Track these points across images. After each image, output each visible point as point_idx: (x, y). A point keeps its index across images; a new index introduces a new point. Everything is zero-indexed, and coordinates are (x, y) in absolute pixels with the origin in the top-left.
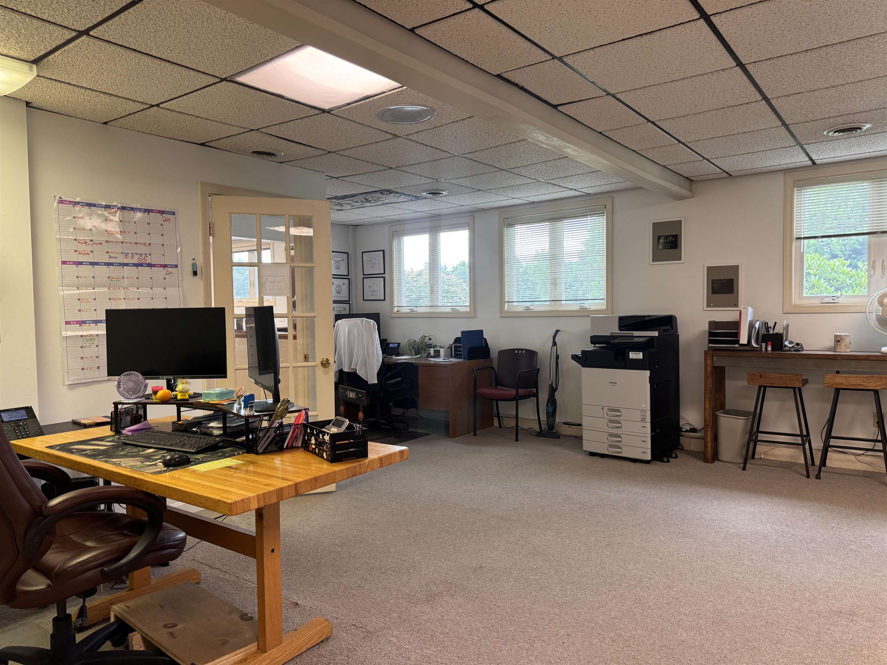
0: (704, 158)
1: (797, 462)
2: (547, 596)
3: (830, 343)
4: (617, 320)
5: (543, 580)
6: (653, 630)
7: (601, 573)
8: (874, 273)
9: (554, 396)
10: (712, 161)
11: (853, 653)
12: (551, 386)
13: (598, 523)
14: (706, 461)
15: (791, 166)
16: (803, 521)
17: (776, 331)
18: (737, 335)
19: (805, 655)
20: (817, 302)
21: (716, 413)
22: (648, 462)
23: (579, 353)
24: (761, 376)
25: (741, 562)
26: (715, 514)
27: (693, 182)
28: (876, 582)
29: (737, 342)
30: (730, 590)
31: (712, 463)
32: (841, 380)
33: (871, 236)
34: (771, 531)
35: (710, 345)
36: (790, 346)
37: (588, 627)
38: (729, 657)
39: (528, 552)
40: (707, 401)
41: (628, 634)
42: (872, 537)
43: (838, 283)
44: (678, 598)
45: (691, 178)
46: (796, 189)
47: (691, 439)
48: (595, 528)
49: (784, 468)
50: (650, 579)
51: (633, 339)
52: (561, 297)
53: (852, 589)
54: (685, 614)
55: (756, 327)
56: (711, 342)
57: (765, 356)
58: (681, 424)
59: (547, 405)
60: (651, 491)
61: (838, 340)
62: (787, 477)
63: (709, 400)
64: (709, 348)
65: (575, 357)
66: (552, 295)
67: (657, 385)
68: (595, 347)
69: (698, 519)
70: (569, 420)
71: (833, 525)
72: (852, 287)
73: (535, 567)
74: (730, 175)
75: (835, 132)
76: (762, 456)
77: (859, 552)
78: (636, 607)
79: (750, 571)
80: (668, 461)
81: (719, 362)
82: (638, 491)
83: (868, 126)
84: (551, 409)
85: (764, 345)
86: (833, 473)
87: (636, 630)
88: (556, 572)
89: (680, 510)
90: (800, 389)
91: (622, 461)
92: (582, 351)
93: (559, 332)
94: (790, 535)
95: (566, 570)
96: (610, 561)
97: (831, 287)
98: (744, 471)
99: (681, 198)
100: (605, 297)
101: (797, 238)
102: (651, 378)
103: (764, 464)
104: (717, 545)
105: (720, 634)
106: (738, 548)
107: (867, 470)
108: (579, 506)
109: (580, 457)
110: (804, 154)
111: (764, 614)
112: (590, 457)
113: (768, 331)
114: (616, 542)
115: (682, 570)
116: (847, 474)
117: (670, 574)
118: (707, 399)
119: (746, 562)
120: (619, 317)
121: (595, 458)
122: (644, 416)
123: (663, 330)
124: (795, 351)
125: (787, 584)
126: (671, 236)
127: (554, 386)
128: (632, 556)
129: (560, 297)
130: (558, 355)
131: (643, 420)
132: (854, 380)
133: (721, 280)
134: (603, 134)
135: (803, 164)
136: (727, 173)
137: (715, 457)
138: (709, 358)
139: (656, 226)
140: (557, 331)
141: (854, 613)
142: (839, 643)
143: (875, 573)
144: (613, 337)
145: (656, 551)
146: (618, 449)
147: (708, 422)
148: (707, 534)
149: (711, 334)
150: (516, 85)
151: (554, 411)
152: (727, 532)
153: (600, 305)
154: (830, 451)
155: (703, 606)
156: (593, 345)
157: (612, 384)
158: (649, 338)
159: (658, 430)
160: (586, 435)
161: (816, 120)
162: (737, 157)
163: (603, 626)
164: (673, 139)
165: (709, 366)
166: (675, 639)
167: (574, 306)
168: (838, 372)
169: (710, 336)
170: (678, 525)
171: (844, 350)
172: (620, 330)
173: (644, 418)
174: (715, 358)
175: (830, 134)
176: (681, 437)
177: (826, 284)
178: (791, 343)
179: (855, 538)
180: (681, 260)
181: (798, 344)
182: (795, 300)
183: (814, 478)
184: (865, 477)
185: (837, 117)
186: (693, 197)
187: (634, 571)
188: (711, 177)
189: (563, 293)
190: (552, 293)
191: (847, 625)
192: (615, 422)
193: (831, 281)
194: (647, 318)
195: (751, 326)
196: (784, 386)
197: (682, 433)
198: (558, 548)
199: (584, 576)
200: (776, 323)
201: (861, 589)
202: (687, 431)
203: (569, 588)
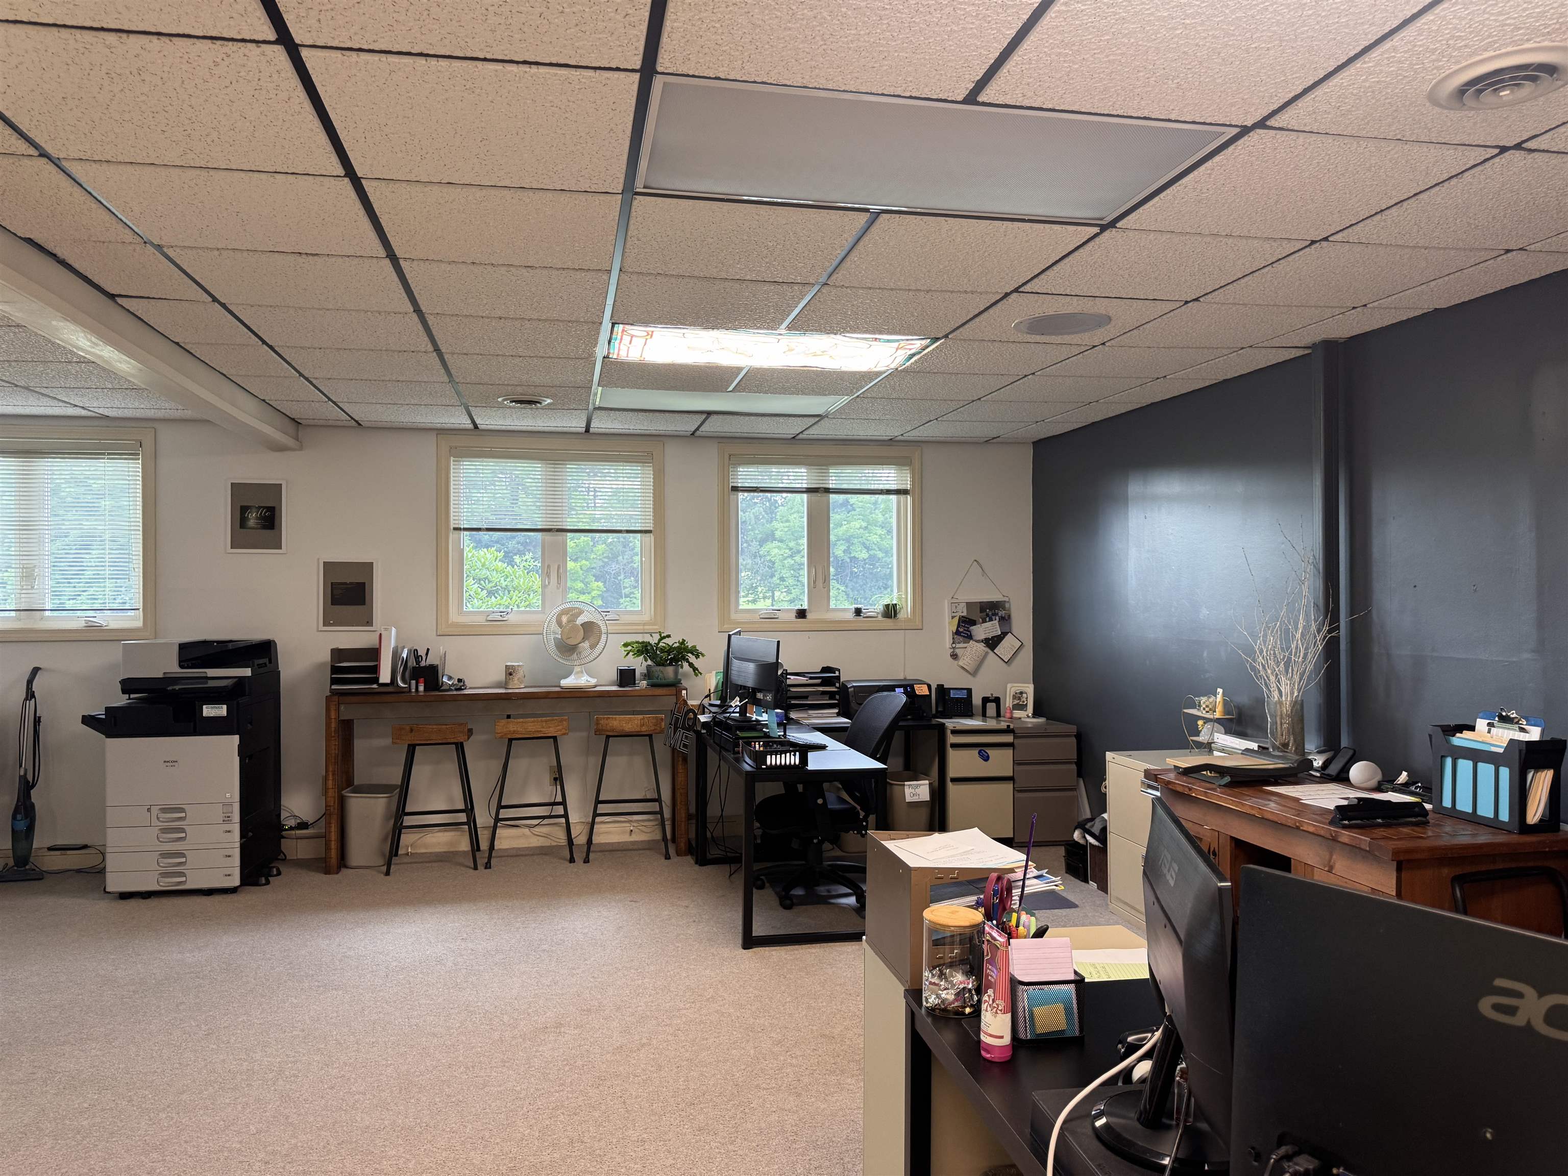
0: (330, 399)
1: (457, 849)
2: (127, 1141)
3: (501, 676)
4: (176, 648)
5: (111, 1120)
6: (320, 1129)
7: (213, 1078)
8: (549, 583)
9: (29, 796)
10: (341, 404)
11: (567, 1068)
12: (23, 779)
13: (177, 1006)
14: (327, 872)
15: (446, 426)
16: (481, 928)
17: (429, 662)
18: (375, 669)
19: (518, 1088)
20: (481, 620)
21: (343, 792)
22: (233, 890)
23: (100, 712)
24: (412, 730)
25: (416, 1003)
26: (364, 947)
27: (300, 427)
28: (577, 980)
29: (376, 680)
30: (411, 1043)
31: (337, 873)
32: (516, 727)
33: (544, 533)
34: (445, 952)
35: (333, 687)
36: (450, 683)
37: (218, 1159)
38: (431, 1124)
39: (61, 1087)
40: (331, 776)
41: (286, 1146)
42: (563, 928)
43: (491, 585)
44: (344, 1076)
45: (299, 421)
46: (452, 458)
47: (299, 840)
48: (176, 1015)
49: (441, 861)
50: (295, 1062)
51: (207, 683)
52: (43, 604)
53: (554, 997)
54: (359, 1093)
55: (403, 658)
56: (334, 681)
57: (416, 700)
58: (282, 818)
59: (14, 817)
60: (252, 936)
61: (510, 672)
62: (448, 874)
63: (333, 775)
64: (334, 693)
65: (89, 721)
66: (23, 600)
67: (250, 757)
68: (129, 699)
69: (340, 961)
70: (60, 842)
71: (518, 925)
72: (509, 592)
73: (86, 1105)
74: (360, 424)
75: (512, 402)
76: (410, 850)
77: (552, 951)
78: (285, 1108)
79: (431, 1011)
80: (268, 883)
81: (346, 712)
82: (232, 940)
83: (549, 401)
84: (22, 825)
85: (413, 682)
86: (504, 856)
87: (296, 1137)
88: (130, 1101)
89: (310, 953)
90: (462, 744)
91: (186, 898)
92: (107, 709)
93: (39, 672)
94: (469, 951)
95: (147, 1093)
96: (221, 1057)
97: (482, 590)
98: (388, 877)
99: (281, 448)
100: (140, 605)
101: (455, 529)
102: (240, 747)
103: (413, 860)
104: (378, 989)
105: (413, 1101)
106: (407, 986)
107: (544, 845)
108: (132, 988)
109: (102, 906)
110: (467, 416)
111: (461, 1059)
112: (121, 902)
113: (418, 662)
114: (222, 1026)
115: (338, 1037)
116: (522, 855)
117: (323, 1046)
118: (330, 774)
119: (423, 1001)
120: (180, 645)
121: (133, 903)
122: (229, 813)
123: (258, 665)
124: (456, 690)
125: (480, 1013)
126: (264, 508)
127: (30, 779)
128: (256, 1040)
129: (40, 604)
130: (40, 718)
131: (227, 820)
132: (531, 726)
133: (345, 584)
134: (181, 347)
135: (462, 426)
136: (356, 421)
137: (342, 862)
138: (333, 708)
139: (237, 489)
140: (36, 670)
141: (561, 1024)
142: (551, 1062)
143: (574, 971)
144: (168, 680)
145: (291, 1021)
146: (180, 877)
147: (332, 808)
148: (360, 978)
149: (335, 670)
150: (53, 256)
151: (31, 828)
152: (387, 968)
153: (133, 620)
154: (500, 827)
155: (381, 1074)
156: (127, 696)
157: (167, 764)
158: (235, 680)
159: (251, 834)
160: (111, 864)
161: (492, 385)
162: (378, 406)
163: (243, 1149)
164: (293, 371)
165: (333, 720)
166: (355, 1128)
167: (75, 622)
168: (509, 717)
169: (332, 673)
170: (313, 976)
171: (518, 686)
172: (181, 667)
173: (229, 817)
174: (342, 707)
175: (505, 403)
176: (282, 840)
177: (476, 585)
178: (450, 678)
179: (545, 935)
180: (280, 548)
181: (460, 680)
182: (454, 617)
183: (483, 868)
184: (542, 854)
185: (517, 385)
186: (301, 448)
187: (265, 1059)
188: (330, 423)
189: (47, 595)
190: (23, 596)
191: (556, 1040)
192: (175, 831)
193: (482, 582)
194: (230, 646)
195: (396, 654)
196: (444, 741)
197: (284, 833)
198: (119, 1064)
199: (184, 1092)
200: (428, 650)
201: (563, 994)
202: (291, 828)
203: (164, 1116)
